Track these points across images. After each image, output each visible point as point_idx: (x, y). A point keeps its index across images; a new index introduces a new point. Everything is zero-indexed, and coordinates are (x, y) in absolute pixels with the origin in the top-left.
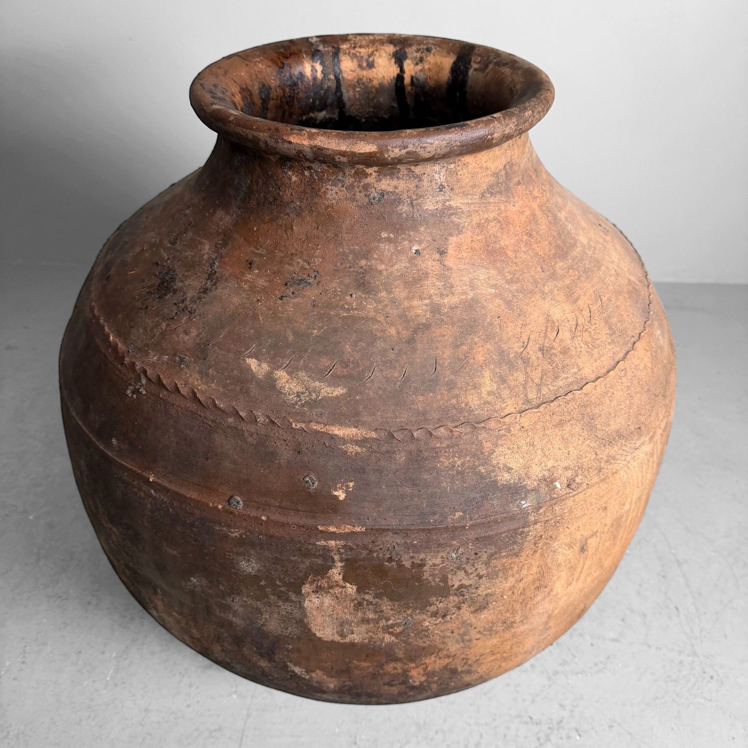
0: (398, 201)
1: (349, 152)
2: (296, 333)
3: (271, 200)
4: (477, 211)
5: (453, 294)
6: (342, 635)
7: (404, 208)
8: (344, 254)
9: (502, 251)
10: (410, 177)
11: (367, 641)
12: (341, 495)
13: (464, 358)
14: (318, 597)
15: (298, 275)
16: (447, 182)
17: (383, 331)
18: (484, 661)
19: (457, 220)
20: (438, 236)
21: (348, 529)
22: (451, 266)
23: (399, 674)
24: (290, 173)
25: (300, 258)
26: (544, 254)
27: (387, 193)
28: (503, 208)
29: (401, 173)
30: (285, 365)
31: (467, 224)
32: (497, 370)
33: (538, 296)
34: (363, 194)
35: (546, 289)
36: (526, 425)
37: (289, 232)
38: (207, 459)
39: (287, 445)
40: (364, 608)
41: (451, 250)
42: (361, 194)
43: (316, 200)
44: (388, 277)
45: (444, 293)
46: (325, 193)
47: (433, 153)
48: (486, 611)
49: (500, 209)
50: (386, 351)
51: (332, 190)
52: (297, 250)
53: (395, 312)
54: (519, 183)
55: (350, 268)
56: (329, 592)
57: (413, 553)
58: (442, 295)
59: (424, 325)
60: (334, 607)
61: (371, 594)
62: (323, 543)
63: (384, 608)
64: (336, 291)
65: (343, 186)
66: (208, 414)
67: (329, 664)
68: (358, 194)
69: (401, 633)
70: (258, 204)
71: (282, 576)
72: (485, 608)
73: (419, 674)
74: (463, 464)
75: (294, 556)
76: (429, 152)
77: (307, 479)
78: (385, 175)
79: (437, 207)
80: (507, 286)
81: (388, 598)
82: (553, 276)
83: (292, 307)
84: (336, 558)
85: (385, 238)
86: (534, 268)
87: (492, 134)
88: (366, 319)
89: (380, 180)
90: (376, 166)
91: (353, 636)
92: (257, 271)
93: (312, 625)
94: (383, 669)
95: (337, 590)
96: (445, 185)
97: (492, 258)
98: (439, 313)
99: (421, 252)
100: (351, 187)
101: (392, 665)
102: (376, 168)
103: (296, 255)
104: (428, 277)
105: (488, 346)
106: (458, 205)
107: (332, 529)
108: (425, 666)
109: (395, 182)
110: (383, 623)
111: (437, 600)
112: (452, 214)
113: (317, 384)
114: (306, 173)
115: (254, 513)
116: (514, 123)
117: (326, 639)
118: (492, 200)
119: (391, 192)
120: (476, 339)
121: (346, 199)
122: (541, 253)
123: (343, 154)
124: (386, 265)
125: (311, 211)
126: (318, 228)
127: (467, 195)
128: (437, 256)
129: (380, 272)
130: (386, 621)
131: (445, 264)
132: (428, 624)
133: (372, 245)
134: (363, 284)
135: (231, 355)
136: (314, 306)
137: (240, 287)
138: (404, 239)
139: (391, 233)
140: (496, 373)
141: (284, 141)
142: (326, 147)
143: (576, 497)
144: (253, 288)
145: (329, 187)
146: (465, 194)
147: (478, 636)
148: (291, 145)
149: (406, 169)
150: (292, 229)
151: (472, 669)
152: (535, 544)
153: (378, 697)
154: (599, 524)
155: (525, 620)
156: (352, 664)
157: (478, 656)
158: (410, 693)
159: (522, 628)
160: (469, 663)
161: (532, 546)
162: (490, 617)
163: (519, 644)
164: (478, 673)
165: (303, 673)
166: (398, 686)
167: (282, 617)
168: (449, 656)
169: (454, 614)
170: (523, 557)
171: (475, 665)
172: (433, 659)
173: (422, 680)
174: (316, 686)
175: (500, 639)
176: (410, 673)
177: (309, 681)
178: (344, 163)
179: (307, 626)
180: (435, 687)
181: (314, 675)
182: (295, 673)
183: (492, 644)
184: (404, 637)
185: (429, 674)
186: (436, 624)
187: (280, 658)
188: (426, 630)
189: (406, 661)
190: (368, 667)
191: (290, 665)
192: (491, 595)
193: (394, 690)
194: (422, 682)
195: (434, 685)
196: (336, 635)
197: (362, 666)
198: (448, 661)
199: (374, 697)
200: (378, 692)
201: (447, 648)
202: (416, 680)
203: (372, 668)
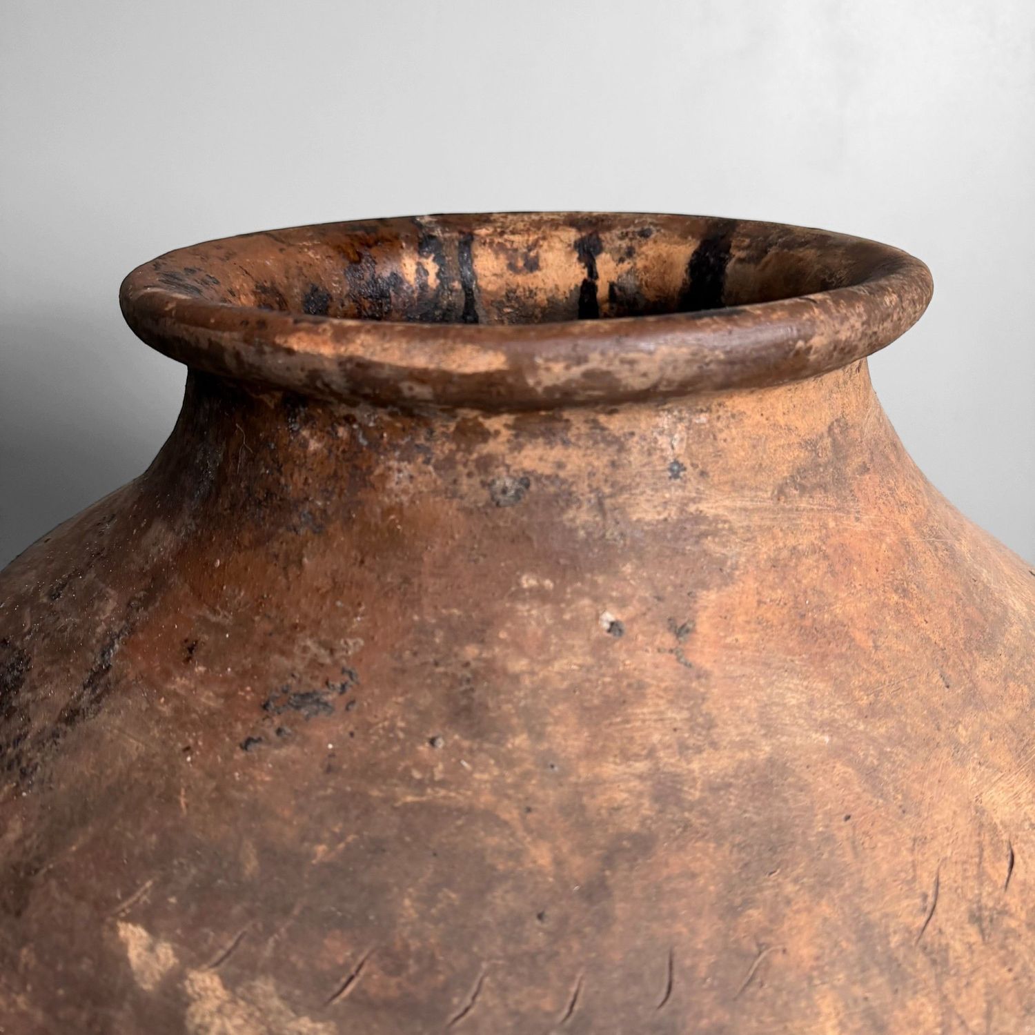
0: (567, 498)
1: (434, 371)
2: (267, 852)
3: (261, 495)
4: (770, 529)
5: (714, 745)
7: (581, 517)
8: (422, 628)
9: (839, 631)
10: (596, 443)
13: (755, 949)
15: (300, 681)
16: (691, 455)
17: (516, 855)
19: (718, 549)
20: (670, 589)
22: (708, 666)
24: (305, 433)
25: (311, 636)
26: (944, 640)
27: (538, 479)
28: (832, 524)
29: (574, 431)
30: (221, 953)
31: (743, 559)
32: (858, 991)
33: (944, 753)
34: (476, 480)
35: (963, 734)
37: (293, 571)
41: (704, 626)
42: (472, 481)
43: (361, 495)
44: (534, 692)
45: (691, 742)
46: (384, 477)
47: (654, 377)
49: (825, 526)
50: (519, 920)
51: (400, 471)
52: (306, 616)
53: (552, 796)
54: (864, 469)
55: (436, 664)
58: (683, 748)
59: (633, 837)
64: (392, 728)
65: (427, 462)
68: (465, 481)
70: (233, 506)
76: (645, 375)
78: (534, 436)
79: (664, 515)
80: (861, 727)
82: (973, 698)
83: (270, 773)
85: (531, 590)
86: (924, 677)
87: (806, 339)
88: (469, 813)
89: (519, 447)
90: (510, 412)
92: (201, 669)
96: (686, 462)
97: (815, 649)
98: (679, 802)
99: (625, 627)
100: (446, 465)
102: (507, 418)
103: (303, 628)
104: (644, 696)
105: (825, 909)
106: (721, 511)
109: (557, 453)
112: (704, 535)
113: (305, 1023)
114: (342, 432)
116: (859, 315)
118: (803, 505)
119: (548, 477)
120: (790, 888)
121: (435, 492)
122: (935, 638)
123: (421, 376)
124: (532, 660)
125: (348, 521)
126: (362, 562)
127: (742, 488)
128: (668, 640)
129: (516, 678)
131: (691, 659)
133: (497, 607)
134: (468, 709)
135: (84, 910)
136: (329, 770)
137: (152, 709)
138: (579, 594)
139: (545, 577)
140: (856, 1001)
141: (277, 348)
142: (376, 359)
144: (182, 717)
145: (394, 464)
146: (737, 487)
148: (294, 358)
149: (586, 421)
150: (300, 564)
178: (426, 401)
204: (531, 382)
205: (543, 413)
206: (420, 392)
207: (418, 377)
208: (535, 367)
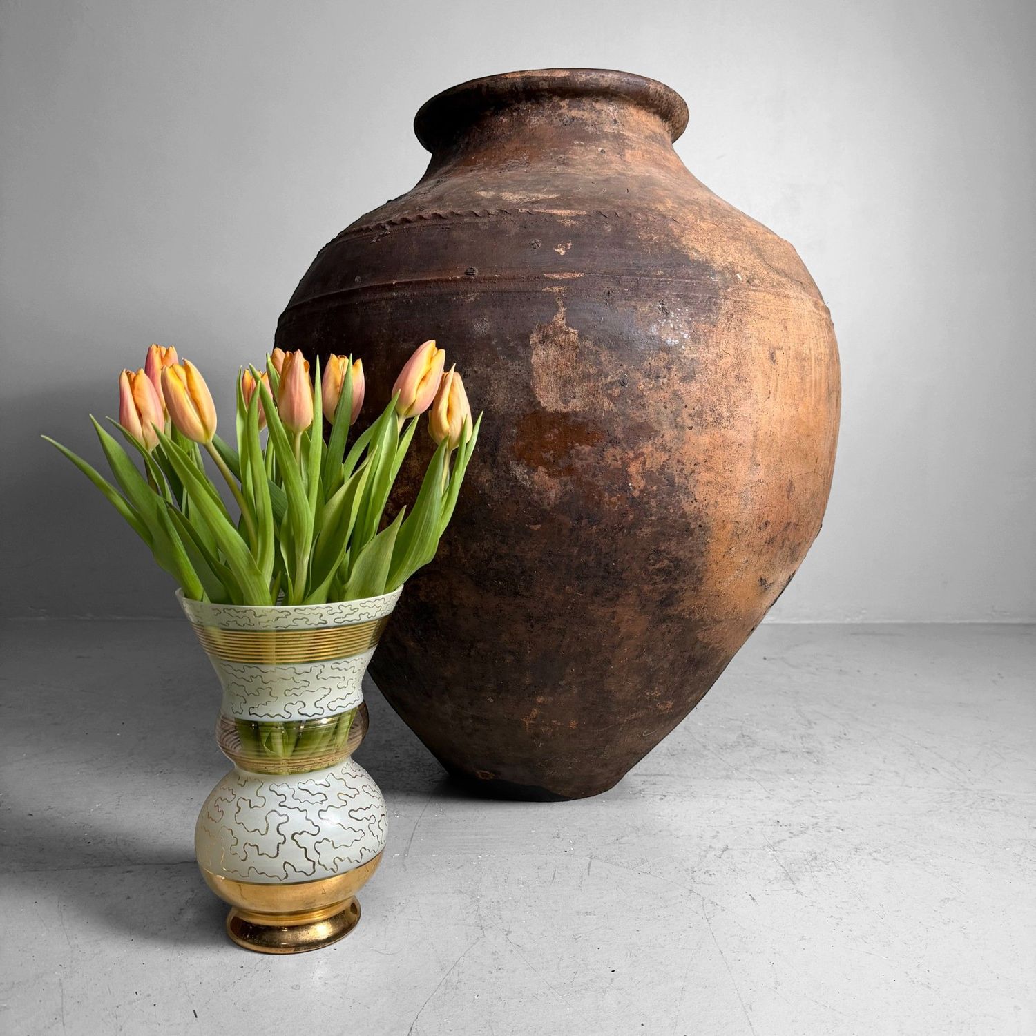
0: (585, 124)
1: (550, 77)
2: (514, 181)
3: (486, 139)
4: (644, 144)
5: (634, 171)
6: (566, 402)
7: (590, 129)
8: (546, 152)
10: (592, 111)
11: (587, 409)
12: (563, 252)
13: (649, 192)
14: (544, 349)
15: (511, 165)
17: (583, 177)
18: (699, 477)
19: (630, 143)
20: (617, 147)
21: (569, 275)
22: (630, 161)
23: (618, 469)
24: (501, 118)
25: (511, 159)
27: (577, 119)
29: (586, 105)
30: (508, 191)
31: (637, 147)
32: (677, 201)
34: (558, 120)
36: (706, 229)
37: (502, 150)
38: (446, 248)
39: (515, 224)
40: (585, 358)
41: (628, 155)
43: (522, 128)
44: (582, 160)
45: (627, 170)
46: (529, 122)
47: (609, 82)
48: (693, 384)
50: (587, 183)
52: (508, 156)
53: (591, 172)
55: (552, 158)
56: (554, 340)
57: (625, 299)
60: (558, 360)
61: (590, 340)
62: (548, 289)
63: (603, 359)
64: (542, 167)
65: (543, 116)
66: (447, 222)
67: (552, 452)
68: (555, 120)
69: (619, 396)
70: (475, 147)
71: (512, 329)
72: (693, 378)
73: (638, 473)
74: (659, 239)
75: (523, 307)
76: (606, 81)
77: (533, 242)
78: (574, 107)
79: (613, 132)
81: (606, 344)
83: (509, 174)
84: (560, 303)
85: (577, 144)
88: (569, 174)
89: (571, 111)
90: (568, 99)
91: (575, 401)
92: (477, 171)
93: (537, 389)
94: (603, 459)
95: (561, 337)
96: (618, 121)
98: (625, 176)
99: (605, 152)
101: (612, 451)
102: (567, 101)
103: (508, 158)
104: (613, 163)
105: (667, 192)
106: (630, 135)
107: (556, 276)
108: (642, 459)
109: (581, 112)
110: (603, 381)
111: (649, 354)
112: (625, 139)
113: (536, 195)
114: (515, 114)
115: (488, 275)
117: (549, 410)
119: (579, 118)
121: (546, 124)
124: (580, 156)
125: (519, 135)
126: (524, 143)
127: (635, 132)
128: (618, 156)
129: (576, 160)
130: (605, 377)
131: (625, 160)
132: (642, 386)
133: (567, 148)
134: (563, 163)
136: (526, 172)
138: (591, 145)
139: (581, 142)
141: (502, 79)
143: (757, 293)
145: (533, 118)
147: (691, 423)
149: (590, 104)
150: (504, 147)
151: (689, 487)
152: (728, 320)
153: (598, 523)
154: (783, 341)
155: (732, 420)
156: (573, 450)
157: (693, 464)
158: (631, 516)
159: (731, 434)
160: (685, 472)
161: (726, 321)
162: (699, 394)
163: (731, 466)
164: (695, 499)
165: (525, 476)
166: (619, 495)
167: (510, 384)
168: (665, 448)
169: (665, 377)
170: (720, 330)
171: (691, 479)
172: (650, 448)
173: (642, 488)
174: (536, 502)
175: (711, 440)
176: (629, 470)
177: (530, 491)
178: (546, 90)
179: (533, 392)
180: (655, 510)
181: (536, 478)
182: (517, 481)
183: (704, 445)
184: (622, 404)
185: (647, 475)
186: (650, 389)
187: (503, 457)
188: (642, 397)
189: (625, 446)
190: (589, 455)
191: (513, 465)
192: (696, 362)
193: (615, 504)
194: (641, 491)
195: (653, 504)
196: (560, 402)
197: (583, 452)
198: (665, 457)
199: (594, 521)
200: (599, 508)
201: (662, 432)
202: (635, 485)
203: (593, 455)
204: (576, 79)
205: (577, 99)
206: (545, 85)
207: (545, 79)
208: (578, 76)
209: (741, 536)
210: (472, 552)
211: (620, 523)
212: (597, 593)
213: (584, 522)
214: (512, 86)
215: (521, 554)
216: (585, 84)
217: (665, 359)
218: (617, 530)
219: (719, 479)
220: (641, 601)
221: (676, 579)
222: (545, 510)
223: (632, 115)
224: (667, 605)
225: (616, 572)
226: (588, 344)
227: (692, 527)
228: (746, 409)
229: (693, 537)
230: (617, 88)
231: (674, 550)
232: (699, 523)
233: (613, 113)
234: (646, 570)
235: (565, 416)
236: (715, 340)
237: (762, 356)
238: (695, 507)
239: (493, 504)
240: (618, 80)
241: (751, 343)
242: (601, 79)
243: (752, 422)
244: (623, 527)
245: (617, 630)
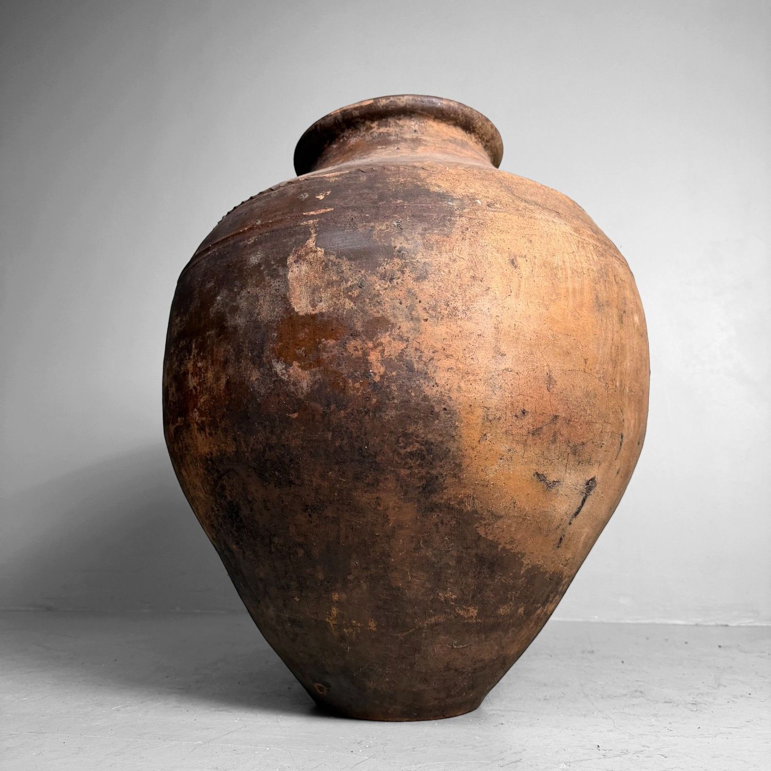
0: (389, 135)
4: (440, 144)
6: (314, 306)
7: (392, 137)
10: (396, 126)
11: (331, 309)
12: (322, 198)
14: (298, 267)
16: (420, 130)
19: (425, 143)
20: (413, 146)
21: (322, 211)
23: (359, 358)
27: (383, 133)
29: (391, 124)
31: (432, 145)
36: (454, 173)
38: (246, 214)
39: (294, 188)
40: (329, 269)
41: (420, 149)
42: (369, 137)
46: (349, 143)
47: (405, 102)
48: (426, 282)
51: (353, 140)
56: (306, 259)
57: (366, 222)
60: (308, 273)
61: (334, 255)
62: (305, 223)
63: (344, 268)
65: (359, 136)
66: (256, 199)
67: (303, 348)
68: (367, 137)
69: (358, 296)
71: (276, 256)
72: (425, 277)
73: (377, 360)
74: (405, 181)
75: (286, 239)
77: (302, 195)
78: (382, 126)
79: (412, 137)
81: (346, 256)
84: (312, 231)
85: (379, 148)
89: (379, 129)
90: (377, 121)
91: (321, 304)
93: (292, 299)
94: (346, 350)
95: (311, 255)
96: (418, 131)
99: (400, 149)
101: (353, 343)
102: (377, 123)
106: (427, 139)
107: (312, 213)
108: (380, 348)
109: (388, 128)
110: (344, 286)
111: (384, 261)
112: (422, 141)
115: (265, 222)
117: (301, 314)
119: (385, 133)
121: (360, 141)
128: (410, 150)
130: (346, 282)
132: (379, 287)
133: (372, 151)
139: (383, 146)
143: (496, 214)
146: (432, 137)
147: (426, 316)
148: (332, 116)
149: (394, 122)
151: (429, 373)
152: (463, 232)
153: (345, 408)
154: (526, 251)
155: (468, 313)
156: (321, 345)
157: (431, 351)
158: (374, 400)
159: (469, 326)
160: (424, 359)
161: (461, 233)
162: (432, 291)
163: (471, 354)
164: (436, 384)
165: (283, 371)
166: (361, 381)
167: (272, 297)
168: (402, 338)
169: (399, 278)
170: (453, 240)
171: (430, 366)
172: (388, 339)
173: (382, 373)
174: (293, 393)
175: (448, 330)
176: (369, 358)
177: (286, 383)
178: (358, 117)
179: (288, 301)
180: (396, 394)
181: (291, 371)
182: (277, 376)
183: (441, 335)
184: (361, 303)
185: (387, 362)
186: (385, 289)
187: (267, 357)
188: (378, 296)
189: (364, 338)
190: (334, 347)
191: (274, 363)
192: (429, 265)
193: (358, 389)
194: (382, 377)
195: (394, 387)
196: (309, 307)
197: (329, 345)
198: (403, 346)
199: (341, 406)
200: (344, 393)
201: (399, 325)
202: (376, 371)
203: (337, 347)
204: (379, 104)
205: (384, 120)
206: (356, 113)
207: (356, 109)
208: (379, 101)
209: (494, 422)
210: (251, 446)
211: (365, 407)
212: (357, 478)
213: (333, 407)
214: (335, 120)
215: (287, 443)
216: (386, 106)
217: (398, 264)
218: (364, 413)
219: (461, 366)
220: (401, 486)
221: (431, 463)
222: (300, 399)
223: (433, 127)
224: (431, 492)
225: (370, 455)
226: (332, 258)
227: (437, 410)
228: (483, 304)
229: (440, 421)
230: (412, 106)
231: (423, 433)
232: (443, 406)
233: (415, 126)
234: (399, 454)
235: (313, 317)
236: (448, 247)
237: (500, 260)
238: (437, 391)
239: (261, 399)
240: (412, 100)
241: (487, 250)
242: (398, 101)
243: (491, 316)
244: (369, 410)
245: (386, 518)
